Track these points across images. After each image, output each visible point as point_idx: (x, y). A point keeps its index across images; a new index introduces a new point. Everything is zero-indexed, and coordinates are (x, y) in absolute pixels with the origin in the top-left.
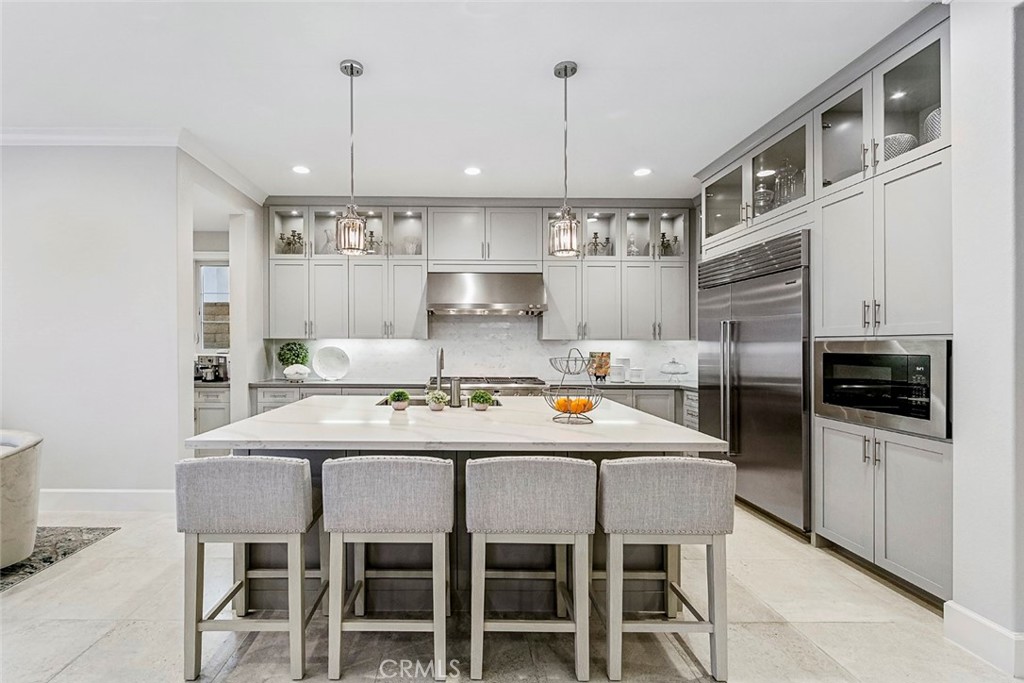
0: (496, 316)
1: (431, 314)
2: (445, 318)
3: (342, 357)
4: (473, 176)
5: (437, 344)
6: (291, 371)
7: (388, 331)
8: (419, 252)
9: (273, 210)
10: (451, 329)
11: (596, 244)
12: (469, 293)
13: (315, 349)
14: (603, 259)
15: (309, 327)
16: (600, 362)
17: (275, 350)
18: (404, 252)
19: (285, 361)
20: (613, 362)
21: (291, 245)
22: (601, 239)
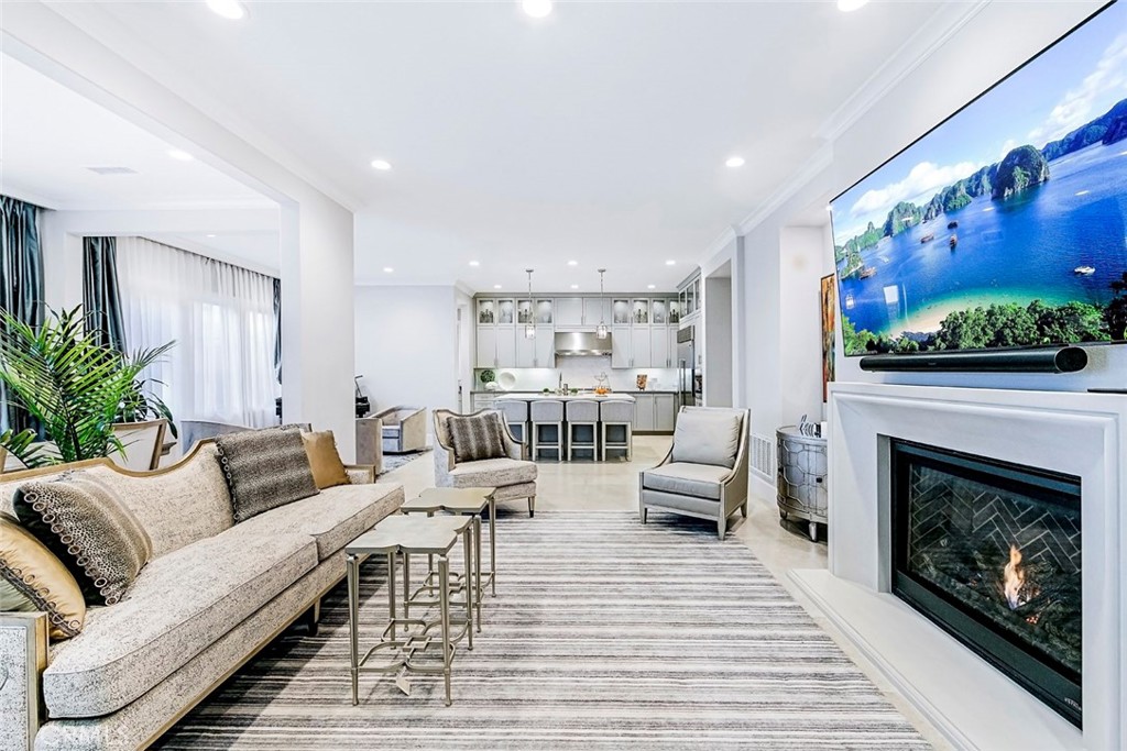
0: (593, 356)
1: (556, 356)
2: (564, 357)
3: (511, 378)
4: (575, 288)
5: (558, 370)
6: (489, 385)
7: (536, 365)
8: (550, 321)
9: (478, 300)
10: (566, 362)
11: (640, 316)
12: (576, 344)
13: (498, 373)
14: (643, 325)
15: (496, 362)
16: (642, 380)
17: (479, 374)
18: (543, 322)
19: (484, 380)
20: (648, 380)
21: (486, 318)
22: (642, 313)
